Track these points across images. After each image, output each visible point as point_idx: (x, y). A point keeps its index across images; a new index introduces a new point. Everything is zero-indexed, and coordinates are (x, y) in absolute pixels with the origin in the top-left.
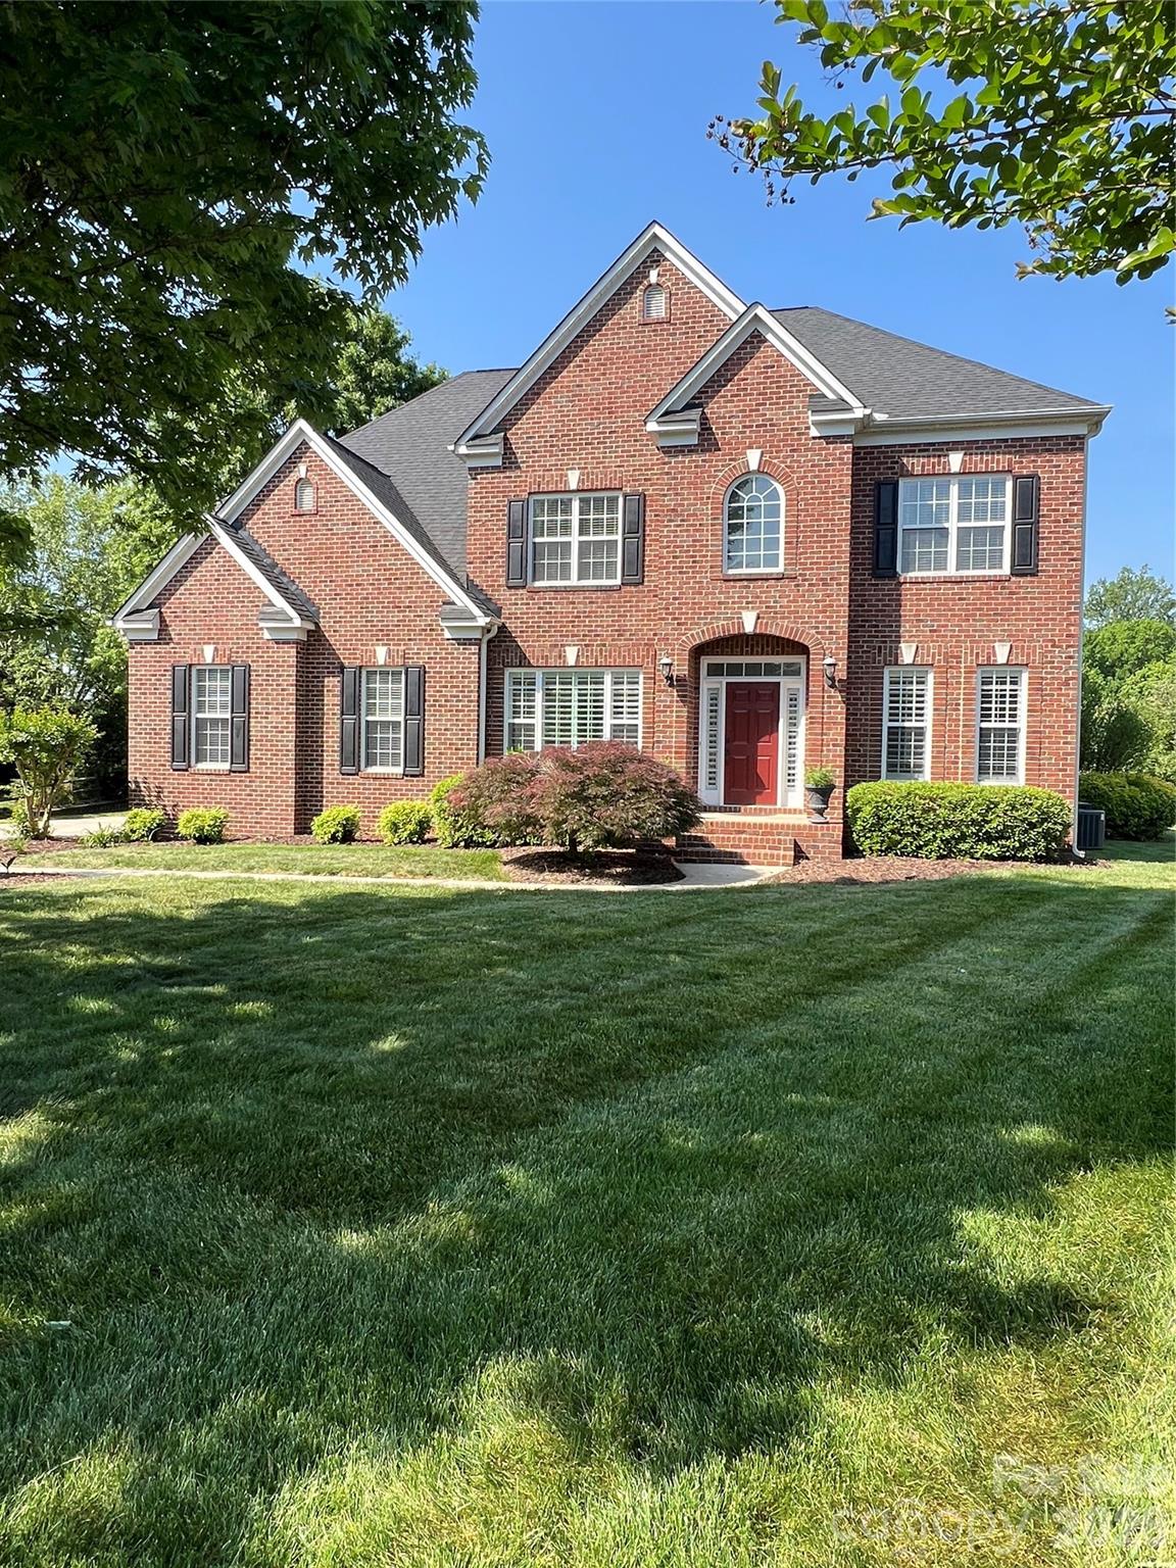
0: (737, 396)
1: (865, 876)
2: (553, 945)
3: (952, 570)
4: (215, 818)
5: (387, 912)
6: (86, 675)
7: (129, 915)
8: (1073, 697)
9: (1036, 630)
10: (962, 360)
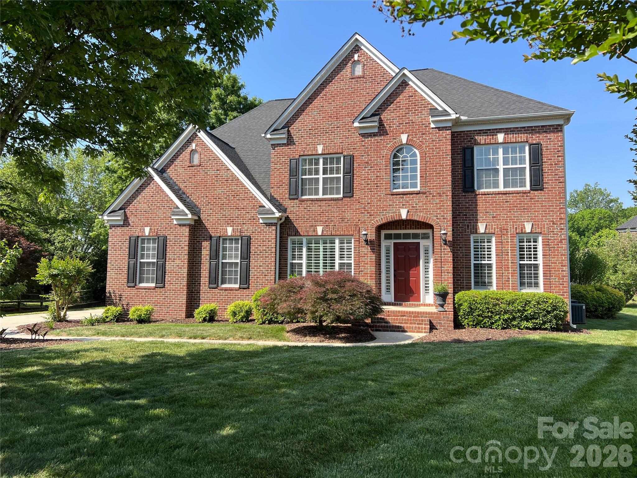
0: (395, 110)
1: (466, 338)
2: (310, 376)
3: (501, 188)
4: (147, 311)
5: (229, 359)
6: (89, 241)
7: (101, 361)
8: (565, 248)
9: (544, 216)
10: (502, 91)
